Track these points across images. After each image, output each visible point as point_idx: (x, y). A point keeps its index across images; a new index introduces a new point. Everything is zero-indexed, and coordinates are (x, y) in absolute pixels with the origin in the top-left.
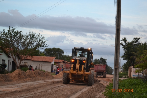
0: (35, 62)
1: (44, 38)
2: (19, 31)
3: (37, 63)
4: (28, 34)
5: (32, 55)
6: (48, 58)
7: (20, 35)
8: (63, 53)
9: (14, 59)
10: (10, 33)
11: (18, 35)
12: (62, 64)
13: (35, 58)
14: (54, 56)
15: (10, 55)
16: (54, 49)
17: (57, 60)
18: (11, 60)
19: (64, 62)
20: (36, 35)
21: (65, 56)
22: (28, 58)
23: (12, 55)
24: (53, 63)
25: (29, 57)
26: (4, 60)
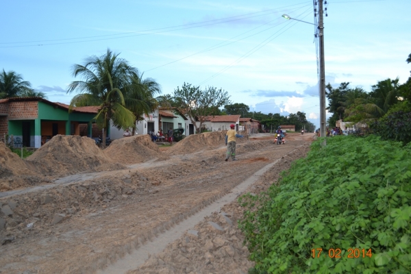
0: (216, 124)
1: (227, 93)
2: (196, 87)
3: (218, 124)
4: (208, 89)
5: (214, 114)
6: (230, 117)
7: (198, 92)
8: (249, 109)
9: (192, 122)
10: (185, 90)
11: (196, 92)
12: (249, 123)
13: (217, 118)
14: (237, 114)
15: (188, 117)
16: (236, 104)
17: (243, 119)
18: (189, 122)
19: (251, 121)
20: (217, 90)
21: (251, 113)
22: (210, 119)
23: (190, 117)
24: (238, 123)
25: (211, 117)
26: (180, 124)
